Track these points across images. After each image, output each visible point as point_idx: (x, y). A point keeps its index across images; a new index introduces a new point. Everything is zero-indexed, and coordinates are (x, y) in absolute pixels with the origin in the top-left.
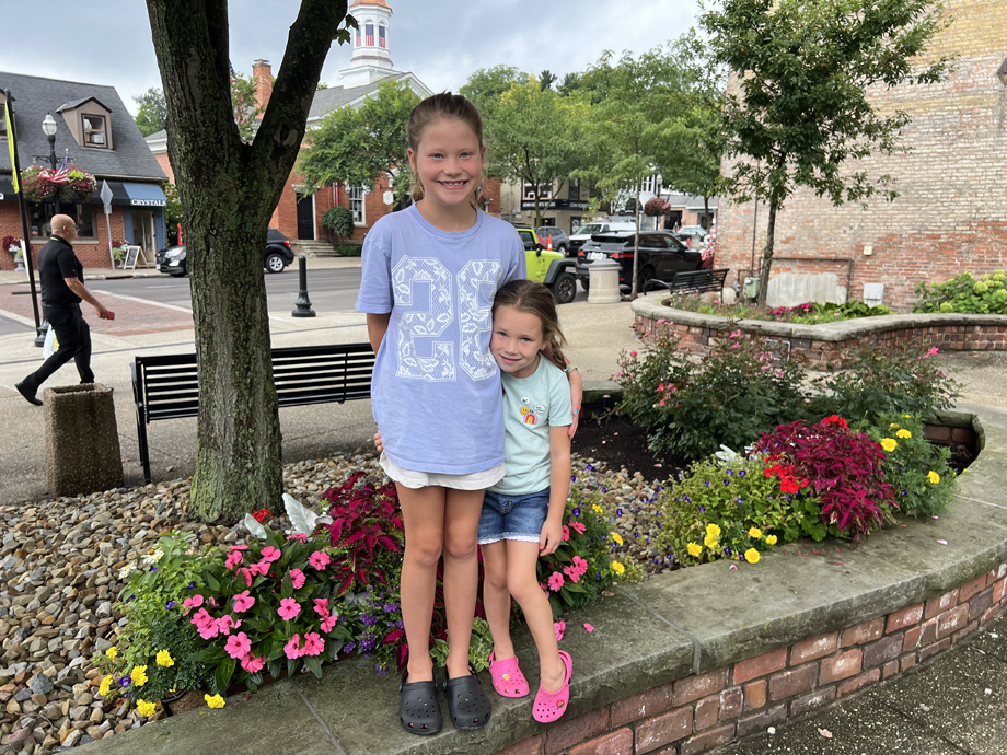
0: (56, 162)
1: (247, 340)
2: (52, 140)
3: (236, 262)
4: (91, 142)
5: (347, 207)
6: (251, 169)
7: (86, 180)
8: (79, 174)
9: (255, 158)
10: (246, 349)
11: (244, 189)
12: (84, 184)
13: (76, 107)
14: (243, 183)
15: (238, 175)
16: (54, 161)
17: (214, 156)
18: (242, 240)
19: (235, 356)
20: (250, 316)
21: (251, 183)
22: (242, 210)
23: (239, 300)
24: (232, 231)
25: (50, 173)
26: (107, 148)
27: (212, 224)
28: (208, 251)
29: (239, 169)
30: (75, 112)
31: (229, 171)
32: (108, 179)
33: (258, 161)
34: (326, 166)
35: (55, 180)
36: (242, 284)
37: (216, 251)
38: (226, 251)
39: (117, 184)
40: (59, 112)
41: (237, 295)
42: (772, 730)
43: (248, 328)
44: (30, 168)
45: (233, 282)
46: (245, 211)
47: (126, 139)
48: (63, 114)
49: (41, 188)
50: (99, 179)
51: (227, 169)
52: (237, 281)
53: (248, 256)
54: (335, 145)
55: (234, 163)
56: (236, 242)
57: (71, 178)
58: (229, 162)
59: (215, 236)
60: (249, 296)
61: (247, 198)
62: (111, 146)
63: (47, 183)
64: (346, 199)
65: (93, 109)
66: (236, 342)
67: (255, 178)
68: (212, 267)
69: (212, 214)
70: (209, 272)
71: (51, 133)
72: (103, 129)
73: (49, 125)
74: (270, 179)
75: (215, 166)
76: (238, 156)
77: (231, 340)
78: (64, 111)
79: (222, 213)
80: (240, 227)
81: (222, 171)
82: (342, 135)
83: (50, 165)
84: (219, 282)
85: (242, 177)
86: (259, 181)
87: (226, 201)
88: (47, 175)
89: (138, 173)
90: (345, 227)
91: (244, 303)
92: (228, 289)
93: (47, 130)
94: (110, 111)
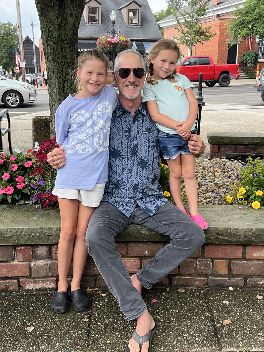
0: (114, 33)
1: (64, 87)
2: (114, 22)
3: (58, 52)
4: (132, 23)
5: (256, 51)
6: (63, 9)
7: (126, 41)
8: (123, 38)
9: (65, 4)
10: (63, 91)
11: (60, 18)
12: (125, 43)
13: (127, 6)
14: (60, 16)
15: (57, 12)
16: (114, 32)
17: (47, 4)
18: (60, 42)
19: (59, 95)
20: (65, 77)
21: (63, 16)
22: (59, 28)
23: (60, 69)
24: (56, 38)
25: (112, 38)
26: (138, 25)
27: (48, 35)
28: (48, 47)
29: (58, 10)
30: (126, 8)
31: (54, 11)
32: (136, 41)
33: (66, 5)
34: (244, 27)
35: (113, 42)
36: (61, 62)
37: (50, 47)
38: (54, 47)
39: (141, 43)
40: (120, 9)
41: (59, 67)
42: (231, 289)
43: (64, 82)
44: (104, 37)
45: (58, 61)
46: (60, 29)
47: (147, 20)
48: (121, 10)
49: (107, 46)
50: (132, 40)
51: (53, 10)
52: (59, 60)
53: (63, 49)
54: (250, 15)
55: (56, 7)
56: (58, 42)
57: (120, 40)
58: (53, 7)
59: (50, 40)
60: (64, 67)
61: (61, 23)
62: (140, 24)
63: (110, 43)
64: (256, 46)
65: (134, 6)
66: (59, 88)
67: (64, 13)
68: (50, 54)
69: (48, 30)
70: (49, 56)
71: (113, 19)
72: (137, 16)
73: (113, 16)
74: (71, 14)
75: (48, 9)
76: (57, 4)
77: (57, 87)
78: (122, 8)
79: (52, 30)
80: (59, 36)
81: (51, 11)
82: (255, 9)
83: (112, 35)
84: (52, 61)
85: (59, 13)
86: (66, 15)
87: (53, 24)
88: (110, 40)
89: (150, 37)
90: (253, 62)
91: (62, 70)
92: (56, 64)
93: (112, 18)
94: (141, 7)
